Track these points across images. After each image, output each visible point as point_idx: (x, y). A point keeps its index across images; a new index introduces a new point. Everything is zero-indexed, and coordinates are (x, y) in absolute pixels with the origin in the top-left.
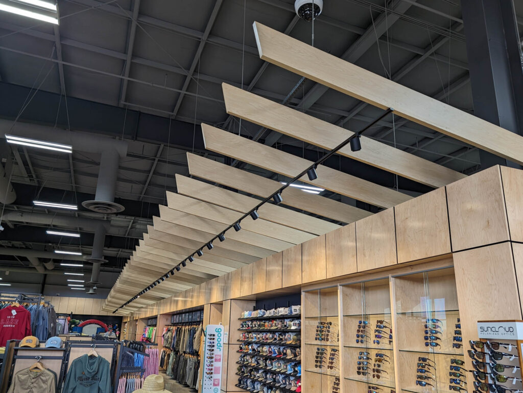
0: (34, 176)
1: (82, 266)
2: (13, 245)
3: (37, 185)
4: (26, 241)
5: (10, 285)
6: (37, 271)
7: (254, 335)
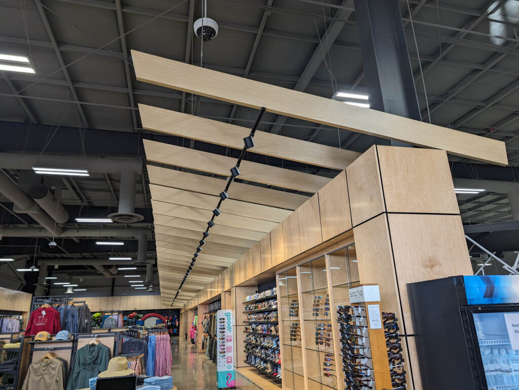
0: (84, 198)
1: (136, 268)
2: (83, 256)
3: (88, 205)
4: (93, 252)
5: (85, 290)
6: (105, 276)
7: (253, 316)
